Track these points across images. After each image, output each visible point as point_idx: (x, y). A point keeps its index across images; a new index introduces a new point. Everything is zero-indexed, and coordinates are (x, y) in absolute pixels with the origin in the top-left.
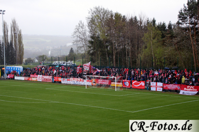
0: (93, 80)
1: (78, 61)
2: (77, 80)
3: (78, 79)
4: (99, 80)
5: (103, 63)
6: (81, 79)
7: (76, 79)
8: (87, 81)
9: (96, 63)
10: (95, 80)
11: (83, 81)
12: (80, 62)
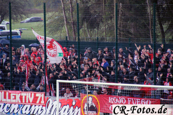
0: (86, 101)
1: (31, 21)
2: (21, 98)
3: (24, 94)
4: (111, 100)
5: (132, 31)
6: (38, 95)
7: (18, 94)
8: (63, 104)
9: (103, 27)
10: (93, 99)
11: (46, 104)
12: (36, 24)
